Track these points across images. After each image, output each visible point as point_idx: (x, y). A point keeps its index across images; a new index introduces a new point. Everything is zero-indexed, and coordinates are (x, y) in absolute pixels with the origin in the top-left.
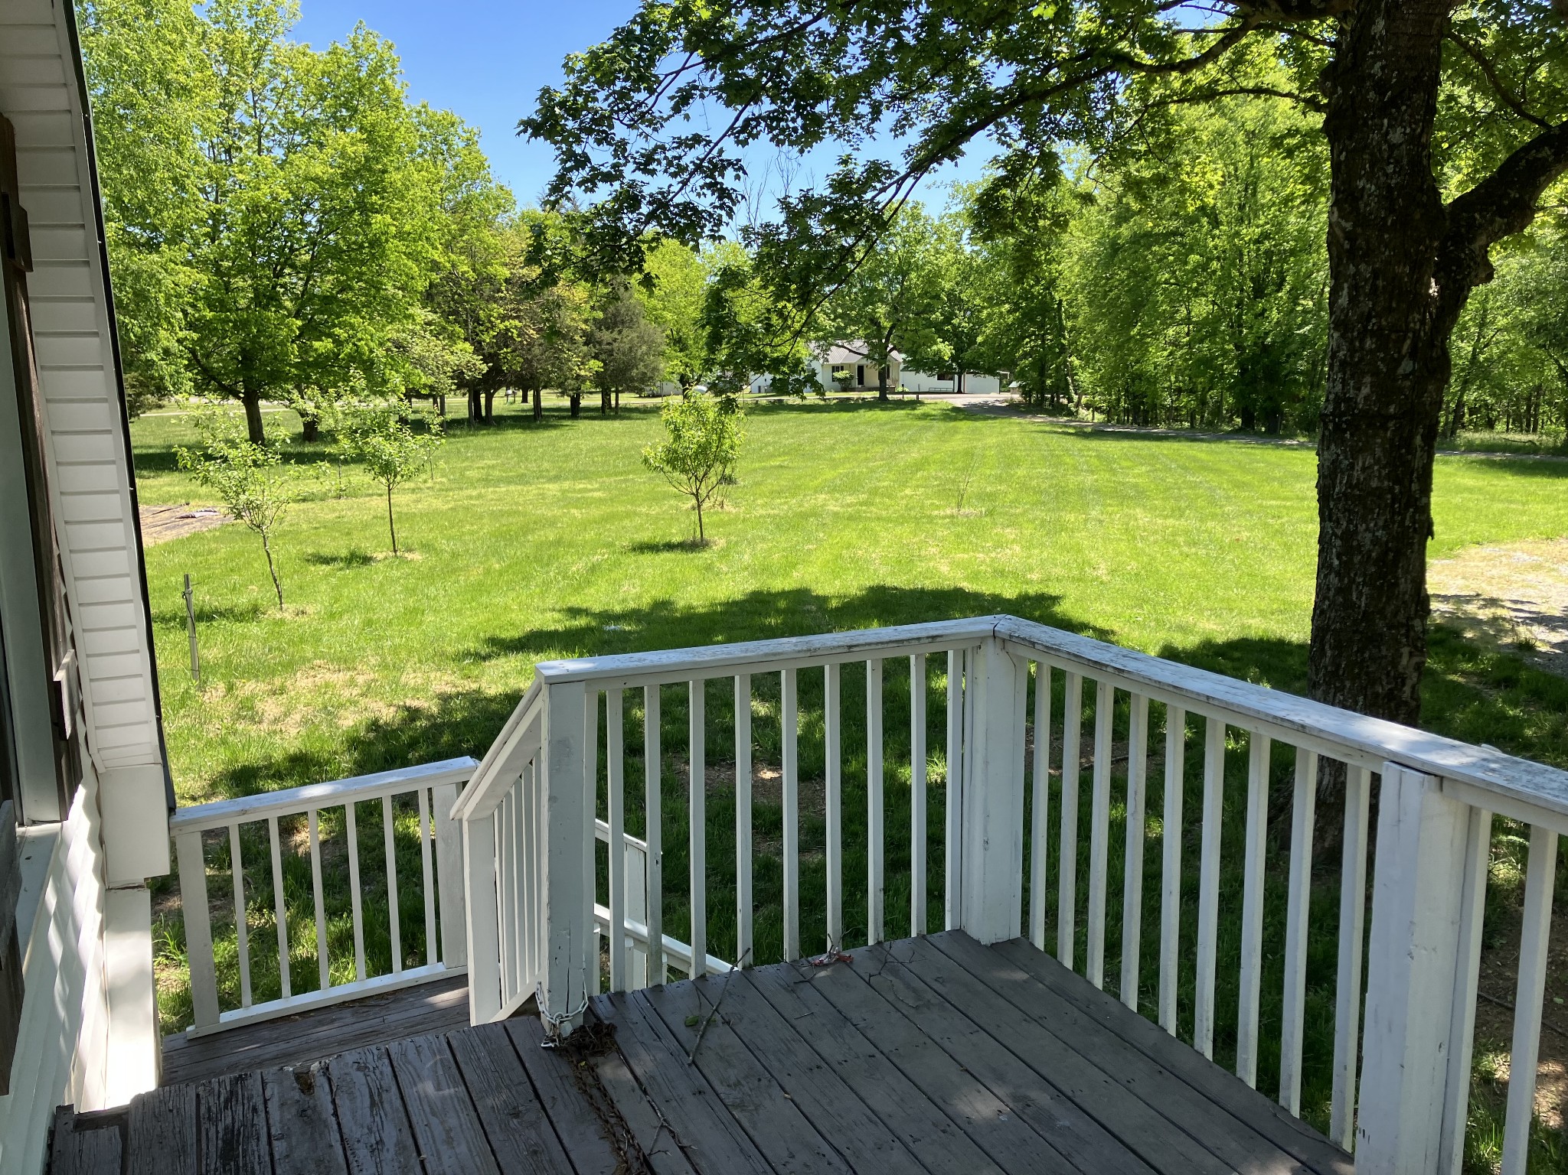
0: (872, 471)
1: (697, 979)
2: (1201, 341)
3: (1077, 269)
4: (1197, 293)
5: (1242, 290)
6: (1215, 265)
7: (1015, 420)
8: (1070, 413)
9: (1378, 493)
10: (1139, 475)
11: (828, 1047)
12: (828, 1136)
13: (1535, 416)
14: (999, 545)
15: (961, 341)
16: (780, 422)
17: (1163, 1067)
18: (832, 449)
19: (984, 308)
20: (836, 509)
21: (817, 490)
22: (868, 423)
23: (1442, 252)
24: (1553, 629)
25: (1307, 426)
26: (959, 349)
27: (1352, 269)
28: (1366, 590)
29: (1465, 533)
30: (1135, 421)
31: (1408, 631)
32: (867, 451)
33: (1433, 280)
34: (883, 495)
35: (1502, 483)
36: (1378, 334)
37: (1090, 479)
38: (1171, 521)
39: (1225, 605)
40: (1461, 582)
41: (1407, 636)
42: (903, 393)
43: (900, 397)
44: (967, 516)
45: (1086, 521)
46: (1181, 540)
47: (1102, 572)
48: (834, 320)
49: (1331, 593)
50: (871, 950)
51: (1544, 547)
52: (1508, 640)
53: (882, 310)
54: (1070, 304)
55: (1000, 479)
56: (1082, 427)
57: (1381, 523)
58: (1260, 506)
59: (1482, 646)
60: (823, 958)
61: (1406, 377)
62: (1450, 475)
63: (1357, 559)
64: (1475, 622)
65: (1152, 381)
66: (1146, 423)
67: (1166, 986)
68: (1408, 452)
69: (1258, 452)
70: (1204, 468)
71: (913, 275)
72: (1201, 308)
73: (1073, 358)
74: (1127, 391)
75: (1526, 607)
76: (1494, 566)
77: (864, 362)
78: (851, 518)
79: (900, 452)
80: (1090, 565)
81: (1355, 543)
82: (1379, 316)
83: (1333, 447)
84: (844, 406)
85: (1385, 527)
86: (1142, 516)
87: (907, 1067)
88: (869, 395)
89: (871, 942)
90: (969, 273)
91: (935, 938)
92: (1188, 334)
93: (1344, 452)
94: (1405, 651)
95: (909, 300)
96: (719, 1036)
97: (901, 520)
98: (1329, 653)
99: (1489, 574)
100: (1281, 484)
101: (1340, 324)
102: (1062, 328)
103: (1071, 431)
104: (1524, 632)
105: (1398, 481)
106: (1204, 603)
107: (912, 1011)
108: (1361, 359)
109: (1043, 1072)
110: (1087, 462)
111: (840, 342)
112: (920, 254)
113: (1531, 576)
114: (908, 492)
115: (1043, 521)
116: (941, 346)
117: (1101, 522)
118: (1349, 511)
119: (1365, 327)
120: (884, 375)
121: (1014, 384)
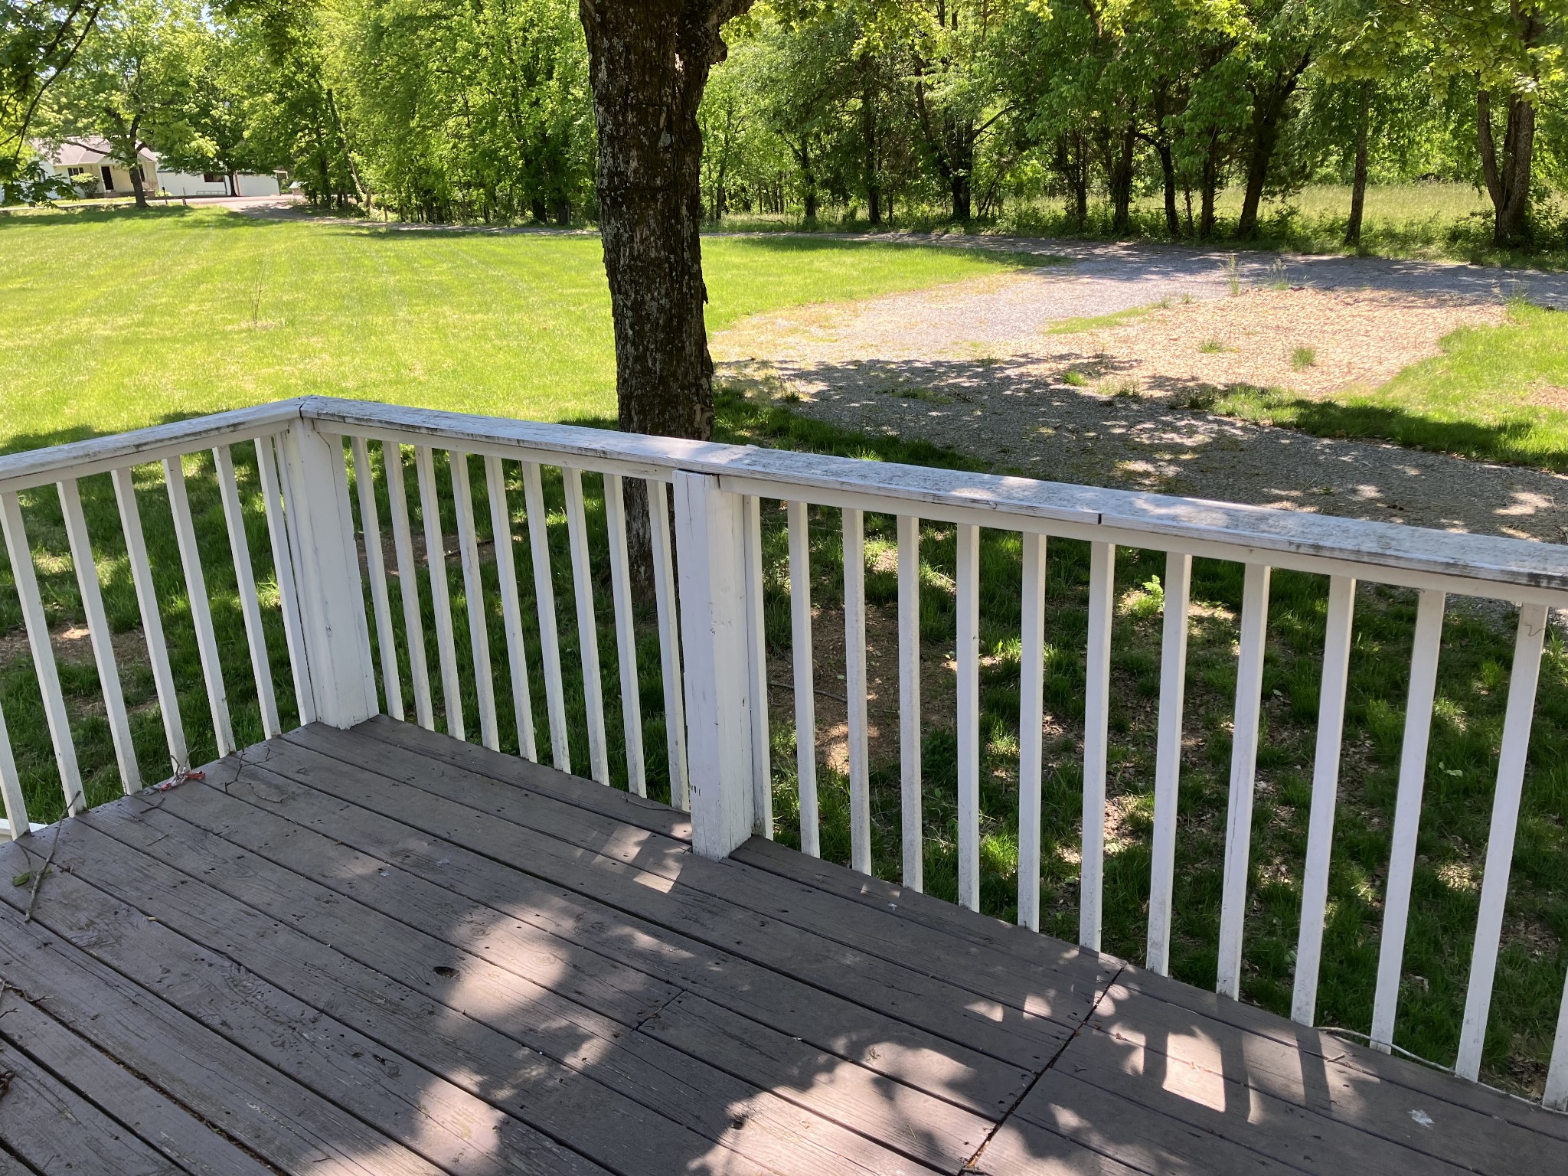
0: (144, 287)
1: (20, 838)
2: (482, 133)
3: (342, 54)
4: (470, 80)
5: (515, 79)
6: (484, 52)
7: (302, 223)
8: (361, 214)
9: (657, 263)
10: (441, 273)
11: (192, 862)
12: (204, 941)
13: (781, 197)
14: (306, 355)
15: (226, 136)
16: (11, 237)
17: (527, 789)
18: (87, 265)
19: (244, 98)
20: (106, 333)
21: (78, 313)
22: (128, 233)
23: (682, 29)
24: (810, 382)
25: (593, 215)
26: (224, 145)
27: (606, 44)
28: (658, 356)
29: (737, 306)
30: (429, 219)
31: (697, 390)
32: (133, 265)
33: (677, 56)
34: (162, 314)
35: (761, 259)
36: (636, 108)
37: (392, 280)
38: (479, 316)
39: (541, 391)
40: (737, 349)
41: (697, 394)
42: (166, 198)
43: (163, 202)
44: (265, 328)
45: (394, 322)
46: (492, 333)
47: (419, 372)
48: (59, 112)
49: (630, 363)
50: (224, 762)
51: (797, 312)
52: (777, 396)
53: (118, 99)
54: (340, 93)
55: (296, 287)
56: (377, 227)
57: (663, 292)
58: (561, 295)
59: (760, 403)
60: (172, 781)
61: (666, 149)
62: (720, 254)
63: (647, 327)
64: (753, 383)
65: (440, 175)
66: (441, 220)
67: (522, 720)
68: (677, 223)
69: (553, 243)
70: (505, 262)
71: (150, 58)
72: (477, 97)
73: (353, 154)
74: (416, 187)
75: (790, 366)
76: (762, 333)
77: (108, 162)
78: (126, 341)
79: (175, 264)
80: (405, 366)
81: (644, 313)
82: (636, 90)
83: (613, 221)
84: (93, 215)
85: (667, 295)
86: (450, 314)
87: (279, 857)
88: (122, 202)
89: (222, 754)
90: (217, 59)
91: (291, 735)
92: (468, 125)
93: (623, 225)
94: (698, 407)
95: (150, 88)
96: (59, 886)
97: (190, 339)
98: (636, 419)
99: (759, 340)
100: (578, 272)
101: (603, 99)
102: (337, 121)
103: (365, 232)
104: (790, 388)
105: (672, 251)
106: (522, 392)
107: (278, 805)
108: (626, 133)
109: (418, 824)
110: (386, 263)
111: (72, 139)
112: (155, 31)
113: (790, 339)
114: (192, 307)
115: (350, 327)
116: (201, 141)
117: (410, 322)
118: (635, 282)
119: (625, 101)
120: (137, 176)
121: (295, 185)
